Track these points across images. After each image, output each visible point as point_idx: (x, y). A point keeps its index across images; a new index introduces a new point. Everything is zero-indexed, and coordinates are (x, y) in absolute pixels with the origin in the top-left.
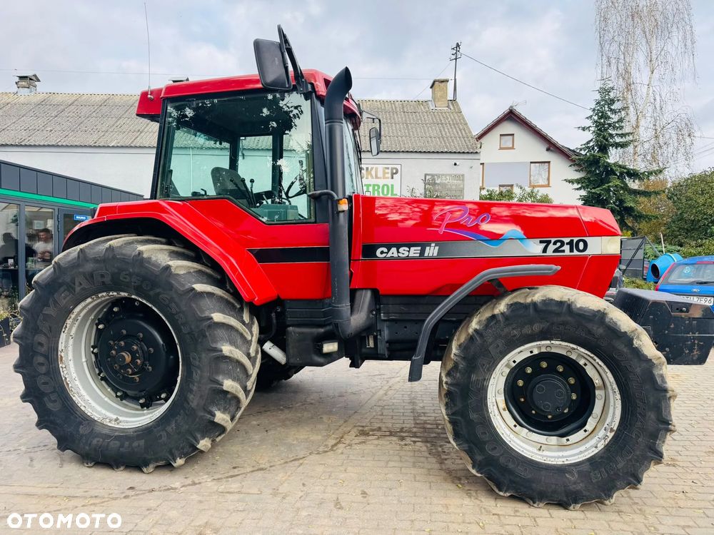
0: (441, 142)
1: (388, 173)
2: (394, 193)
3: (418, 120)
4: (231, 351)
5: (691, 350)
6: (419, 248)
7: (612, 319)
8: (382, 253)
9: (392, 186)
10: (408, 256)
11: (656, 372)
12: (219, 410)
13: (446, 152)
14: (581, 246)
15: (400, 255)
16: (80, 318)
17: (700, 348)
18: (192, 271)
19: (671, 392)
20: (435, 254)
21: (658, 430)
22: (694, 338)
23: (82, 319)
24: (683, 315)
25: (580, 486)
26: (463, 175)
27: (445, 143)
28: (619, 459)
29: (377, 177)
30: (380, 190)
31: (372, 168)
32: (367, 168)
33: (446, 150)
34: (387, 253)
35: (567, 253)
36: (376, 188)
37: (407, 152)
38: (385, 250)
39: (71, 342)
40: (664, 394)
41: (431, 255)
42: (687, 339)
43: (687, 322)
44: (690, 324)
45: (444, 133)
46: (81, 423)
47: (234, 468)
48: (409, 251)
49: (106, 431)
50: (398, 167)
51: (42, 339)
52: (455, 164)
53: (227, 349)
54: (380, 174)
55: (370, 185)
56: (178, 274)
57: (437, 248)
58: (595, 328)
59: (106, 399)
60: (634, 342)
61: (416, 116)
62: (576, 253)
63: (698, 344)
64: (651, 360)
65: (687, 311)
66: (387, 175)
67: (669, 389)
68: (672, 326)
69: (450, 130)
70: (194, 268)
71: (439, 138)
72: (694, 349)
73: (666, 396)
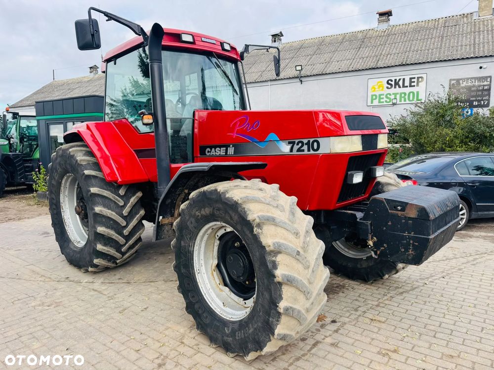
0: (470, 49)
1: (414, 82)
2: (419, 98)
3: (455, 31)
4: (101, 211)
5: (407, 250)
6: (225, 149)
7: (244, 208)
8: (208, 152)
9: (418, 93)
10: (220, 155)
11: (269, 258)
12: (100, 243)
13: (472, 58)
14: (315, 145)
15: (217, 154)
16: (68, 187)
17: (415, 248)
18: (91, 162)
19: (277, 278)
20: (233, 154)
21: (270, 309)
22: (410, 238)
23: (69, 188)
24: (400, 213)
25: (230, 339)
26: (490, 77)
27: (474, 49)
28: (250, 325)
29: (404, 86)
30: (407, 97)
31: (400, 80)
32: (396, 80)
33: (472, 56)
34: (210, 152)
35: (306, 152)
36: (403, 95)
37: (432, 62)
38: (209, 150)
39: (67, 199)
40: (272, 278)
41: (230, 154)
42: (403, 238)
43: (403, 221)
44: (406, 223)
45: (477, 40)
46: (66, 241)
47: (119, 279)
48: (220, 151)
49: (72, 247)
50: (424, 76)
51: (54, 196)
52: (481, 68)
53: (98, 209)
54: (407, 83)
55: (398, 94)
56: (82, 164)
57: (233, 148)
58: (233, 215)
59: (83, 231)
60: (255, 230)
61: (455, 29)
62: (312, 152)
63: (413, 245)
64: (264, 246)
65: (403, 210)
66: (413, 84)
67: (276, 275)
68: (390, 223)
69: (486, 36)
70: (92, 161)
71: (470, 45)
72: (410, 249)
73: (274, 280)
